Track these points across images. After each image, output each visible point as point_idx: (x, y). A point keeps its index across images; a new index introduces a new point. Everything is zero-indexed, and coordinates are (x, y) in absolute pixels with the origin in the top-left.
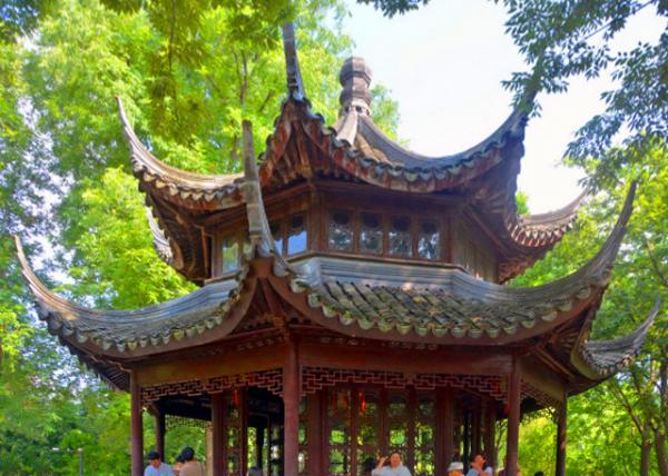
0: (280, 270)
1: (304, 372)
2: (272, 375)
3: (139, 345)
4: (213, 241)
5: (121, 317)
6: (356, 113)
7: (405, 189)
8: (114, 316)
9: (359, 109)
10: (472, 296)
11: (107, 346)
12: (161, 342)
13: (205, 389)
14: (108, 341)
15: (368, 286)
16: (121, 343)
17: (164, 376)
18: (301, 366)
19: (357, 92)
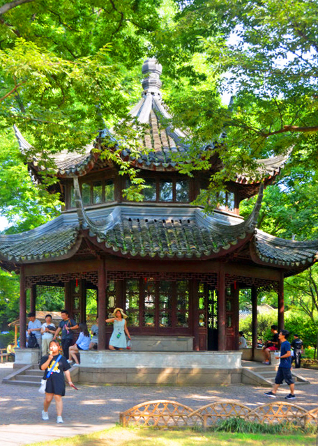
0: (92, 234)
1: (108, 273)
2: (92, 275)
3: (27, 258)
4: (65, 188)
5: (15, 238)
6: (151, 96)
7: (164, 170)
8: (11, 238)
9: (152, 93)
10: (203, 225)
11: (10, 258)
12: (38, 258)
13: (60, 279)
14: (11, 255)
15: (147, 221)
16: (17, 256)
17: (38, 272)
18: (107, 271)
19: (151, 83)
